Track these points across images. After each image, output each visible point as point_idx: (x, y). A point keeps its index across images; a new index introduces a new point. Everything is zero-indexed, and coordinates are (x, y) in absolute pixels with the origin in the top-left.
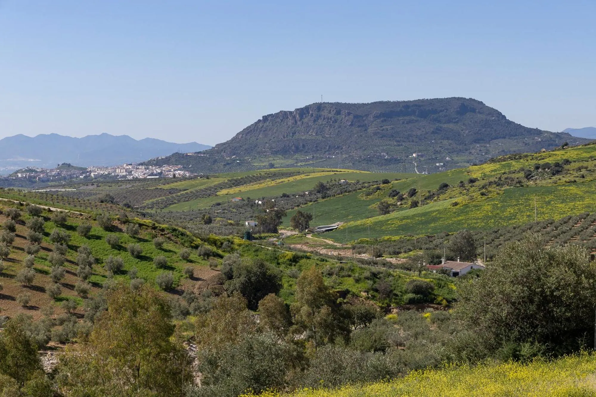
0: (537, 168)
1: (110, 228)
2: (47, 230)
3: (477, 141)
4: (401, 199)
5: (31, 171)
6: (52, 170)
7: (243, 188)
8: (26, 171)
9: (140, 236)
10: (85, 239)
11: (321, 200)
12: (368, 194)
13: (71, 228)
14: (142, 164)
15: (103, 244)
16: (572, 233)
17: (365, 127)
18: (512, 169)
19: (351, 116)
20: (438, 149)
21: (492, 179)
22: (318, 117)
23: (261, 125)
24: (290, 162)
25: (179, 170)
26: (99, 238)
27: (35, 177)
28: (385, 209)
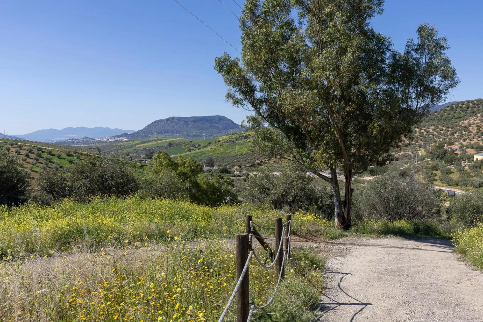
0: (240, 137)
1: (69, 155)
2: (43, 156)
3: (224, 130)
4: (196, 147)
5: (73, 139)
6: (80, 139)
7: (145, 145)
8: (71, 139)
9: (80, 158)
10: (58, 159)
11: (169, 148)
12: (185, 146)
13: (54, 155)
14: (112, 137)
15: (65, 161)
16: (247, 157)
17: (188, 125)
18: (232, 137)
19: (183, 121)
20: (212, 132)
21: (225, 141)
22: (173, 121)
23: (153, 124)
24: (163, 136)
25: (126, 139)
26: (64, 159)
27: (74, 141)
28: (190, 150)
